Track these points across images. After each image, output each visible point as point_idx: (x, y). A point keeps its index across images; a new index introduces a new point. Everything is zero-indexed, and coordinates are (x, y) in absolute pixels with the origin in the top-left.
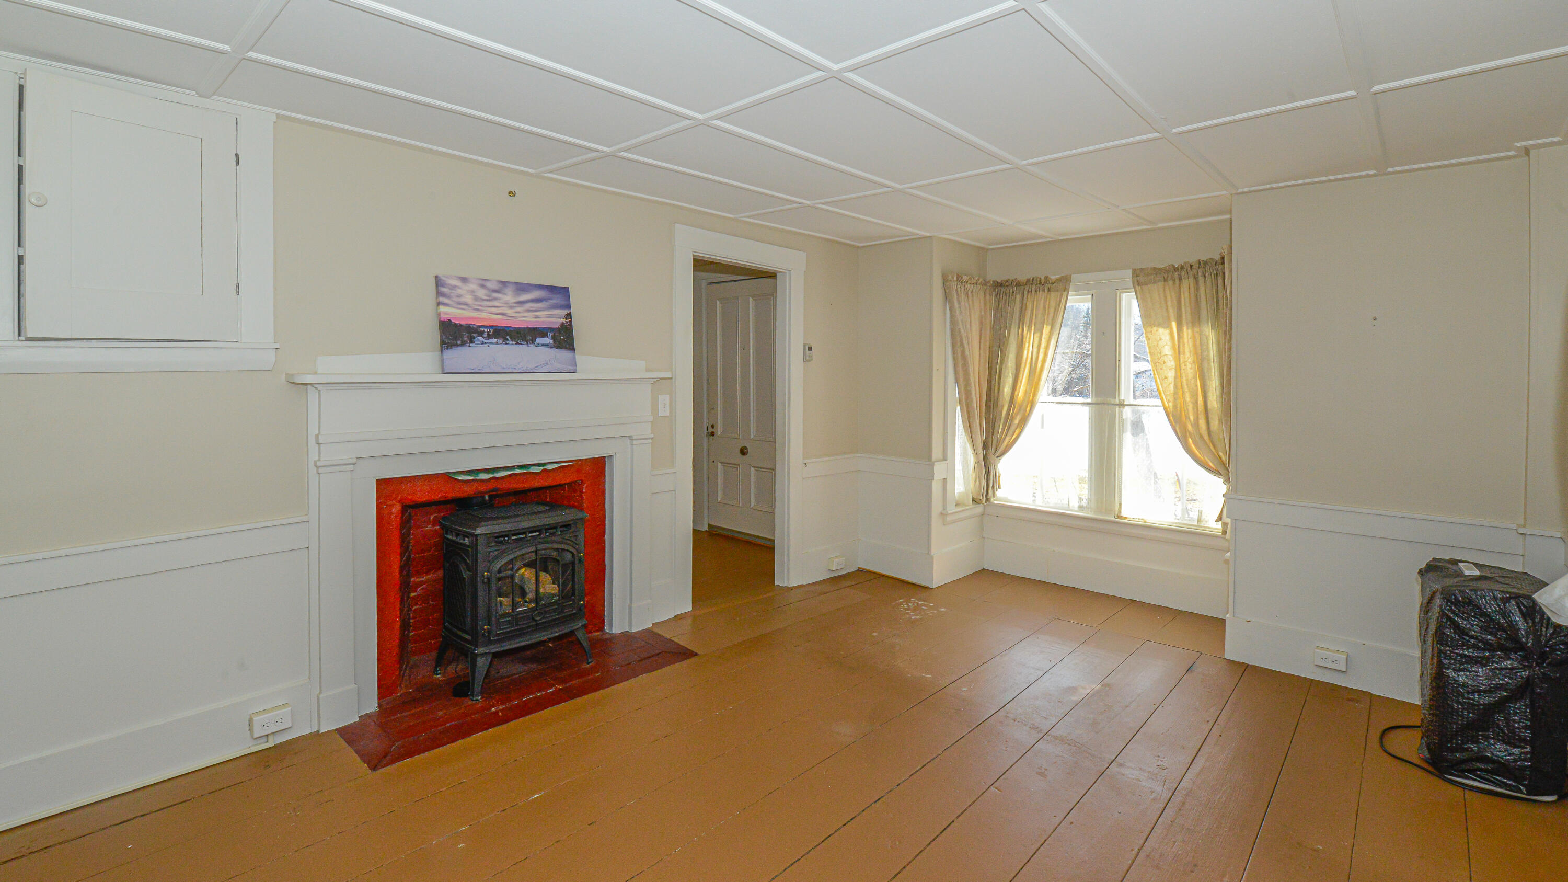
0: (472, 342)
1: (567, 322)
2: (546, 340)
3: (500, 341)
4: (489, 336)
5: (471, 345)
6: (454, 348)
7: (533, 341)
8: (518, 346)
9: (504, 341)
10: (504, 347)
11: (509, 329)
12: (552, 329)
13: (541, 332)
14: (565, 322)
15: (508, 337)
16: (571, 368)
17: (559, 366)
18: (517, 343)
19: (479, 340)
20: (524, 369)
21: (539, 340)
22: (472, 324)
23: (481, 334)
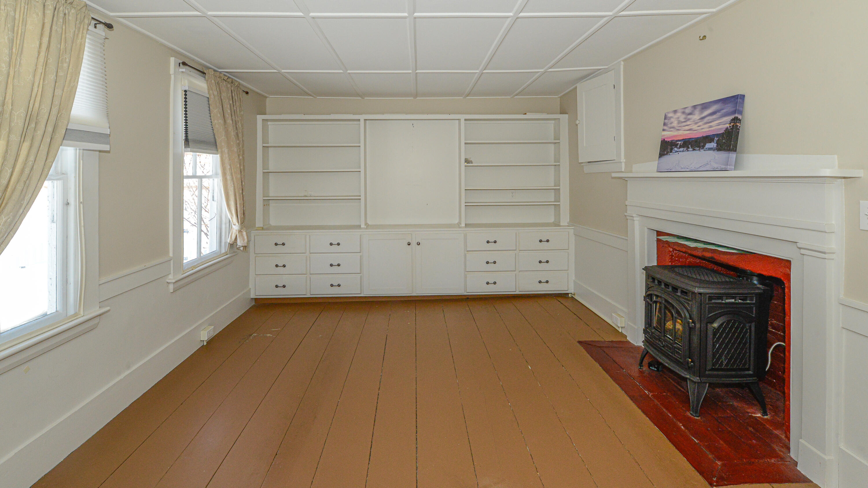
0: (671, 152)
1: (730, 126)
2: (713, 145)
3: (685, 149)
4: (680, 147)
5: (670, 154)
6: (663, 157)
7: (703, 146)
8: (694, 152)
9: (687, 149)
10: (686, 153)
11: (691, 140)
12: (717, 135)
13: (708, 139)
14: (729, 127)
15: (690, 146)
16: (724, 167)
17: (716, 166)
18: (694, 150)
19: (675, 150)
20: (693, 169)
21: (708, 145)
22: (673, 140)
23: (676, 145)
